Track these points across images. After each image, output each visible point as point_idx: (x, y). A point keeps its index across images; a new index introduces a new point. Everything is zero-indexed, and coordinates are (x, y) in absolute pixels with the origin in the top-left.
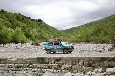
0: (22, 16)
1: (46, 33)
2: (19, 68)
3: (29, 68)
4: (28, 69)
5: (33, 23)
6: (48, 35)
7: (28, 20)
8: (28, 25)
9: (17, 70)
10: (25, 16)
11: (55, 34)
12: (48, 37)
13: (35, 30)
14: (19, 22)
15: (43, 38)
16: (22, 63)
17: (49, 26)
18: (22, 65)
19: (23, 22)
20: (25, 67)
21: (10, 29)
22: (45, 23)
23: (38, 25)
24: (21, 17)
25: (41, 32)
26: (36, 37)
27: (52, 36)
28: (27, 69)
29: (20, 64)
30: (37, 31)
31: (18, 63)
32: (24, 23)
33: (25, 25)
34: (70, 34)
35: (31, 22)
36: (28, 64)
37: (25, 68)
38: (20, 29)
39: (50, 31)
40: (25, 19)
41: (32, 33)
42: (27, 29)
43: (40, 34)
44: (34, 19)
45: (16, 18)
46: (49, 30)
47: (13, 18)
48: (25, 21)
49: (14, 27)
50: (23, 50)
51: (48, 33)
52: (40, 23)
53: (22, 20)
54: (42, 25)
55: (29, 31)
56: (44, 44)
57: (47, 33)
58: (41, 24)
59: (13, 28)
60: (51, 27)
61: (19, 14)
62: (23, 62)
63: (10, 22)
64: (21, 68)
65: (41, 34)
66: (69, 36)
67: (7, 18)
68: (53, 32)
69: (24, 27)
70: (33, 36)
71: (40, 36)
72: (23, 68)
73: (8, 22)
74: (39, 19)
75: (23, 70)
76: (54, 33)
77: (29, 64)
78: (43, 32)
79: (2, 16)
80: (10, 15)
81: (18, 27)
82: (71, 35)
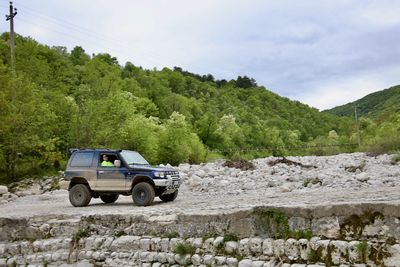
0: (186, 74)
1: (269, 125)
2: (188, 256)
3: (226, 254)
4: (221, 259)
5: (221, 94)
6: (277, 132)
7: (207, 84)
8: (207, 102)
9: (182, 261)
10: (195, 73)
11: (305, 126)
12: (280, 141)
13: (229, 118)
14: (179, 96)
15: (263, 144)
16: (195, 235)
17: (277, 97)
18: (198, 241)
19: (190, 95)
20: (209, 252)
21: (152, 122)
22: (263, 88)
23: (239, 98)
24: (184, 79)
25: (251, 123)
26: (237, 142)
27: (294, 134)
28: (216, 261)
29: (191, 240)
30: (237, 121)
31: (181, 234)
32: (193, 99)
33: (198, 104)
34: (367, 120)
35: (217, 92)
36: (220, 239)
37: (208, 257)
38: (184, 117)
39: (285, 117)
40: (196, 84)
41: (220, 128)
42: (206, 117)
43: (249, 129)
44: (224, 81)
45: (168, 83)
46: (281, 112)
47: (160, 87)
48: (198, 92)
49: (164, 114)
50: (195, 186)
51: (279, 125)
52: (246, 91)
53: (187, 88)
54: (255, 98)
55: (210, 122)
56: (271, 164)
57: (274, 124)
58: (249, 94)
59: (161, 116)
60: (286, 100)
61: (178, 69)
62: (199, 231)
63: (153, 98)
64: (196, 256)
65: (255, 130)
66: (364, 126)
67: (142, 86)
68: (296, 118)
69: (193, 111)
70: (228, 138)
71: (250, 136)
72: (200, 254)
73: (147, 100)
74: (240, 78)
75: (202, 263)
76: (299, 122)
77: (225, 240)
78: (259, 123)
79: (128, 83)
80: (151, 76)
81: (175, 114)
82: (372, 124)
